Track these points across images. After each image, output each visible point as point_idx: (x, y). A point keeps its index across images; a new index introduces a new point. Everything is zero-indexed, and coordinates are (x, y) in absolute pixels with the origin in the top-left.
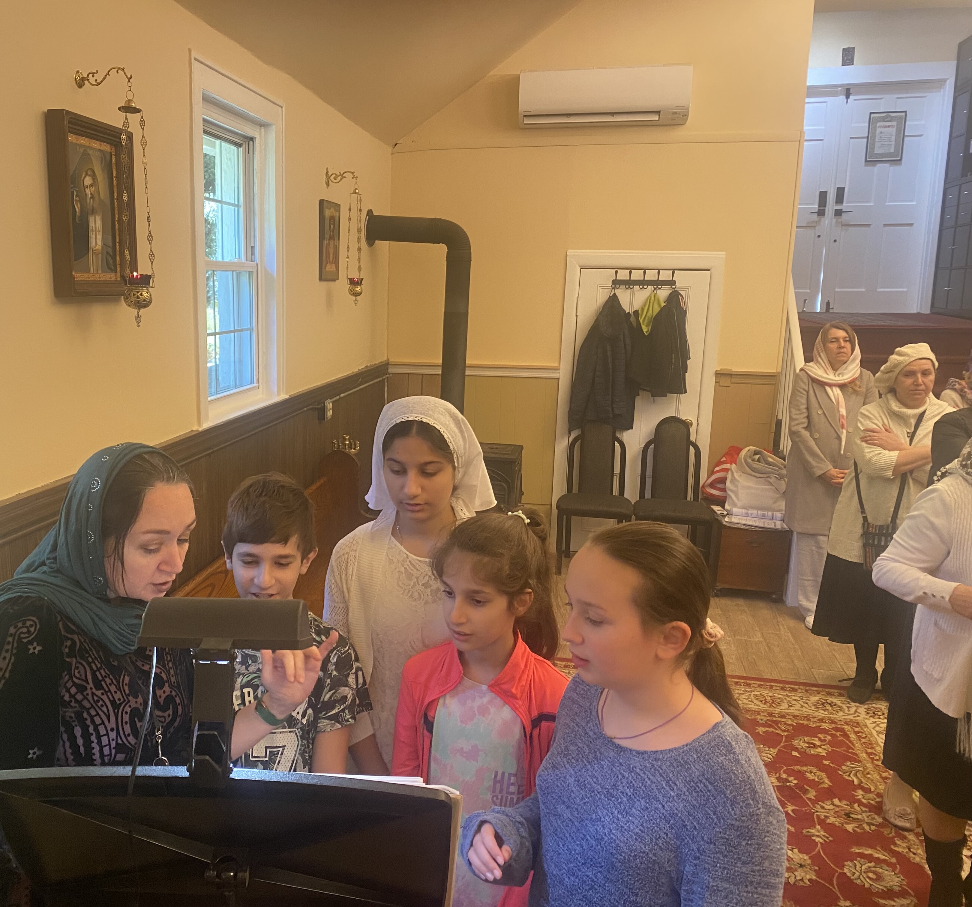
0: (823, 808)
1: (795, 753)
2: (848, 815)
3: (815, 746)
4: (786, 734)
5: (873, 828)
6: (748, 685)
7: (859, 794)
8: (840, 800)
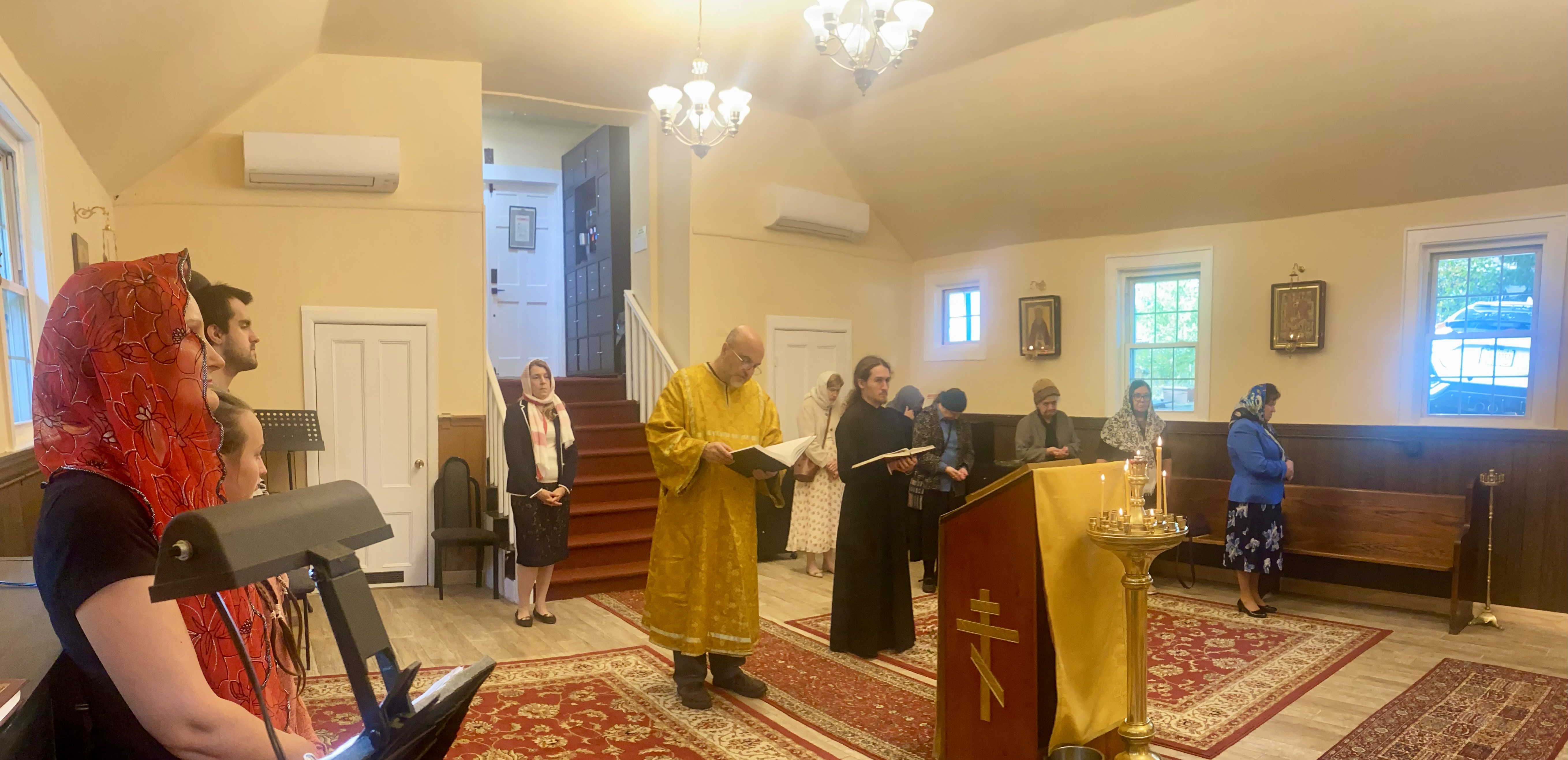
0: (609, 733)
1: (573, 704)
2: (627, 733)
3: (585, 696)
4: (561, 693)
5: (647, 735)
6: (519, 666)
7: (629, 717)
8: (619, 725)
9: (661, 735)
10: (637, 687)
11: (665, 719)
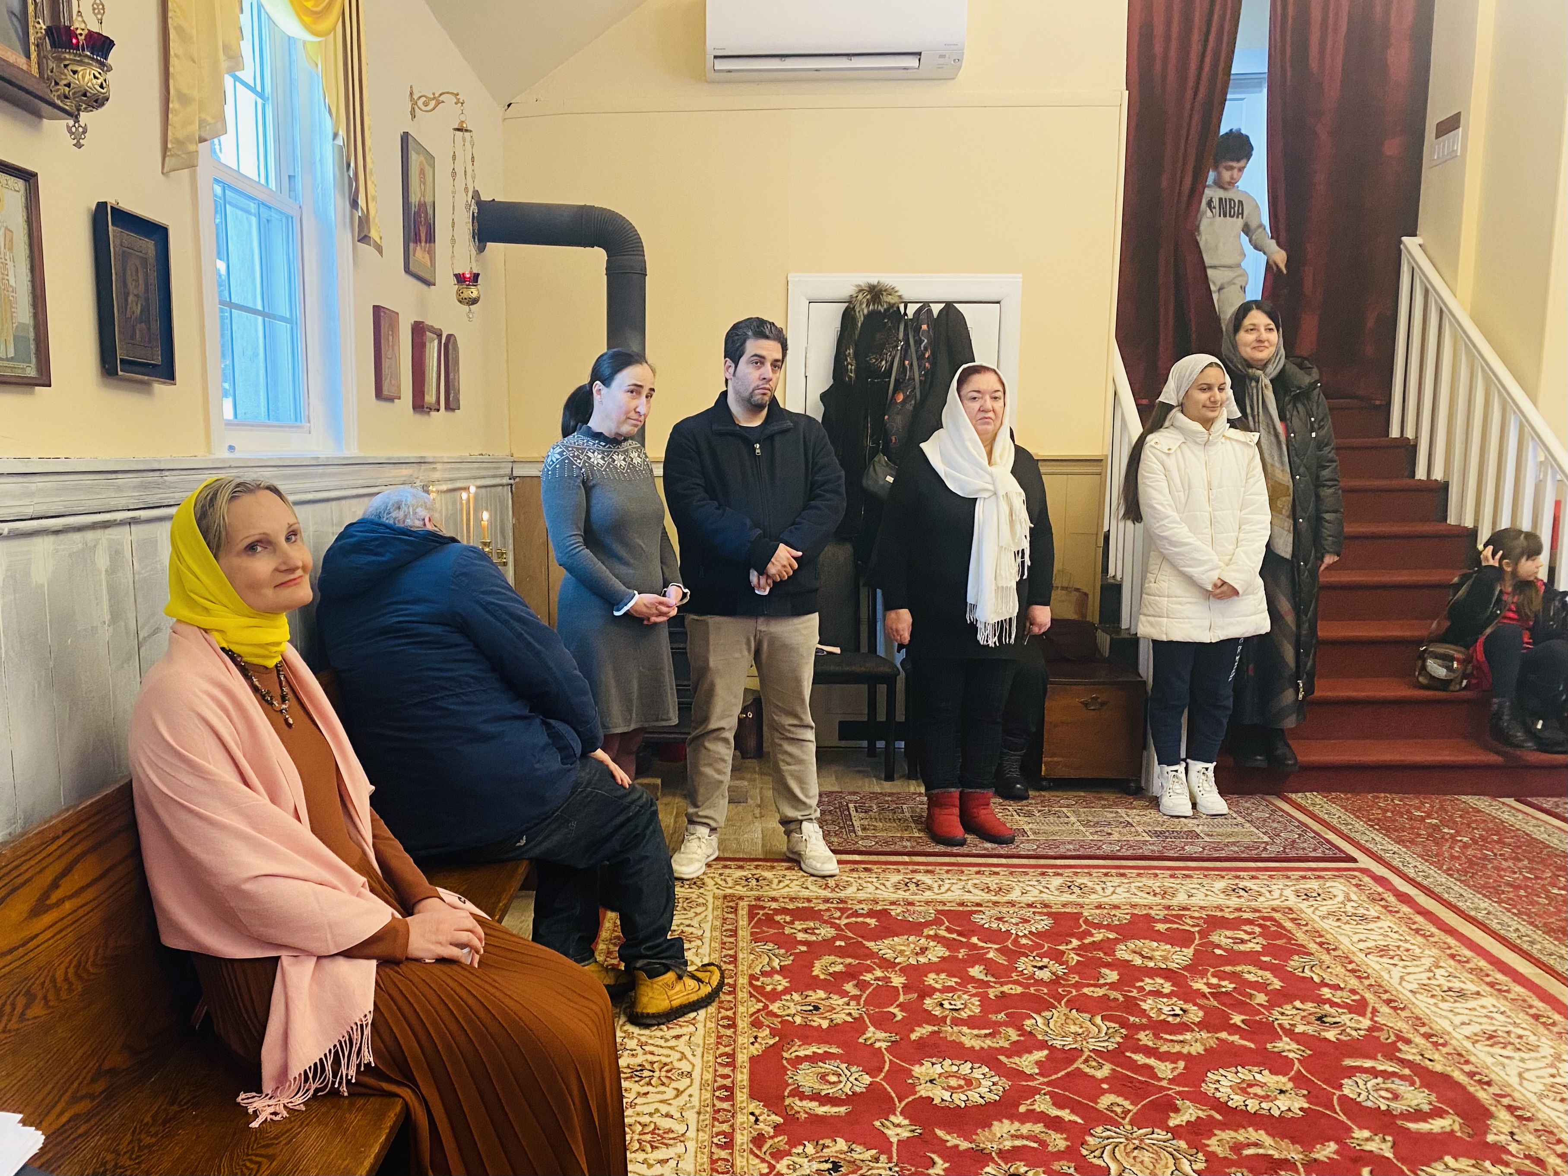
0: (1282, 1014)
2: (1320, 1019)
5: (1362, 1033)
7: (1327, 992)
8: (1302, 1002)
9: (1393, 1038)
10: (1345, 941)
11: (1402, 1009)
